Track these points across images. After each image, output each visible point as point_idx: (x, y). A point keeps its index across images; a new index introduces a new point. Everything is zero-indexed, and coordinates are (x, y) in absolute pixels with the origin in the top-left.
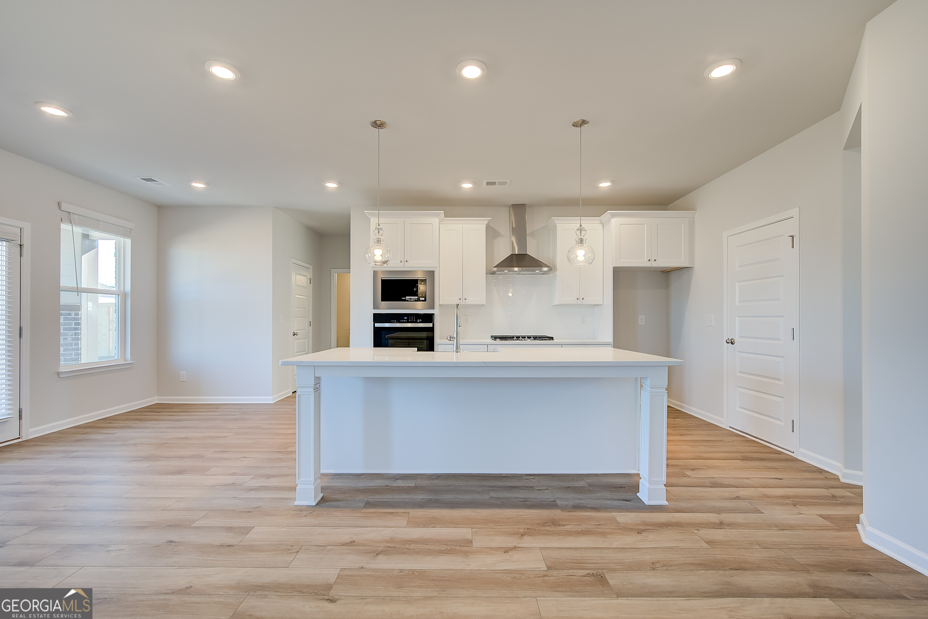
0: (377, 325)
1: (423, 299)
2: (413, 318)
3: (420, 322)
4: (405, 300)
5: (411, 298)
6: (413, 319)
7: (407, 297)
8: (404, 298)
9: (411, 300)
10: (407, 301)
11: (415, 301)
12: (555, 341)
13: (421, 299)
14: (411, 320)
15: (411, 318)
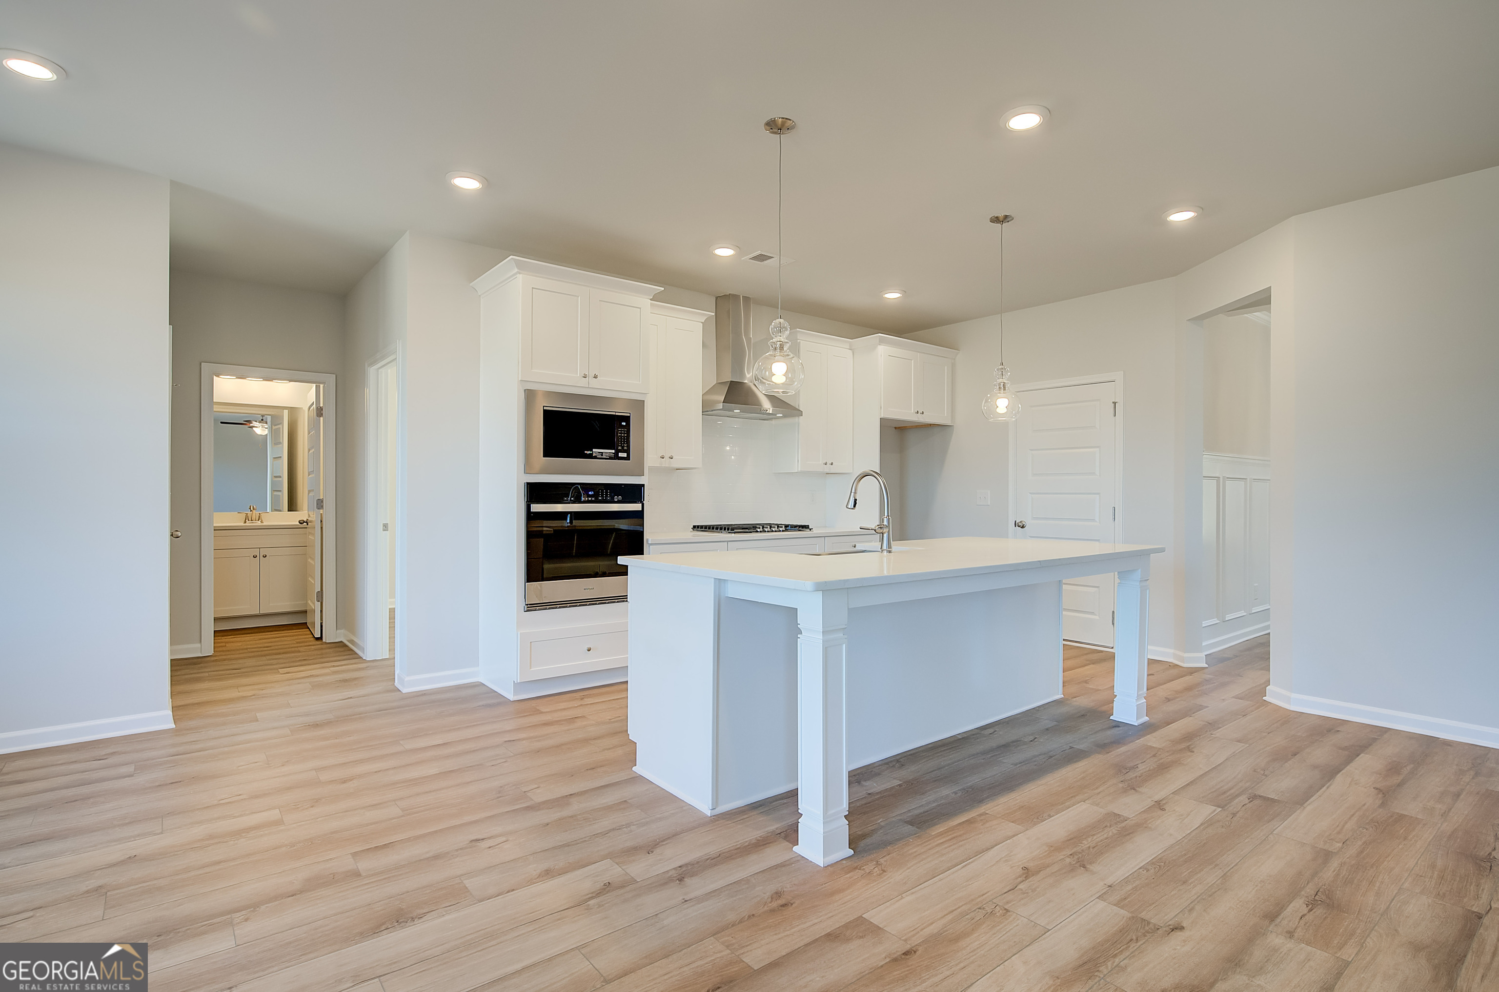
0: (536, 508)
1: (625, 455)
2: (607, 492)
3: (619, 502)
4: (590, 456)
5: (602, 453)
6: (607, 495)
7: (594, 450)
8: (589, 452)
9: (602, 455)
10: (595, 458)
11: (610, 458)
12: (814, 532)
13: (621, 455)
14: (602, 496)
15: (602, 492)
